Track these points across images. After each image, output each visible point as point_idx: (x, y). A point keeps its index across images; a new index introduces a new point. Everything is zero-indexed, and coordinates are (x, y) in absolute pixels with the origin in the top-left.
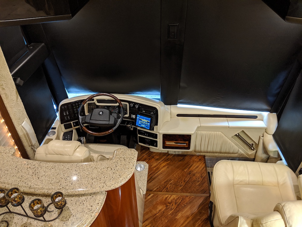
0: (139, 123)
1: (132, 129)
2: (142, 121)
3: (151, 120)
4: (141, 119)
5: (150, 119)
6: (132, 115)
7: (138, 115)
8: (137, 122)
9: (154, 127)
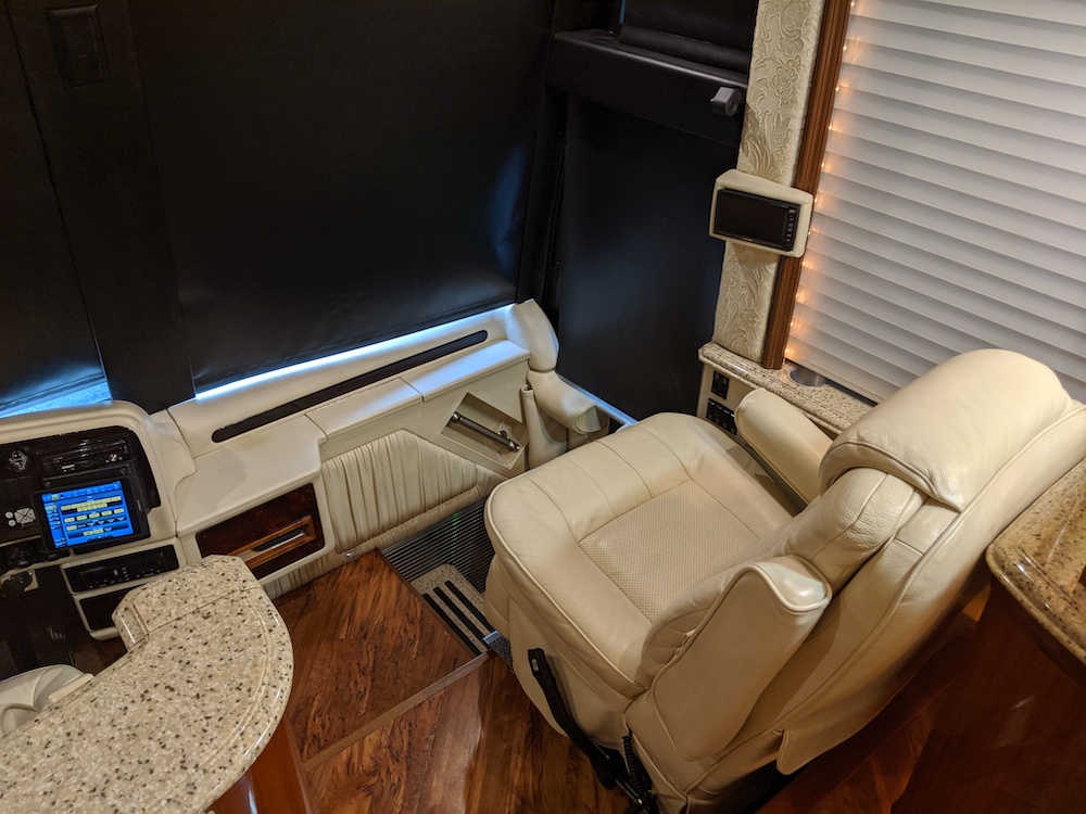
0: (69, 528)
1: (34, 585)
3: (127, 490)
4: (73, 507)
5: (117, 485)
6: (9, 515)
7: (45, 498)
8: (56, 534)
9: (147, 520)
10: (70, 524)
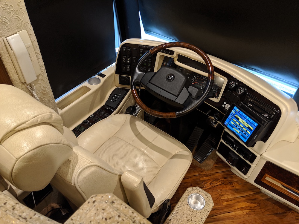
0: (232, 122)
1: (215, 126)
2: (239, 122)
3: (257, 128)
4: (239, 118)
5: (256, 124)
6: (225, 103)
7: (235, 108)
8: (227, 120)
9: (256, 142)
10: (233, 121)
